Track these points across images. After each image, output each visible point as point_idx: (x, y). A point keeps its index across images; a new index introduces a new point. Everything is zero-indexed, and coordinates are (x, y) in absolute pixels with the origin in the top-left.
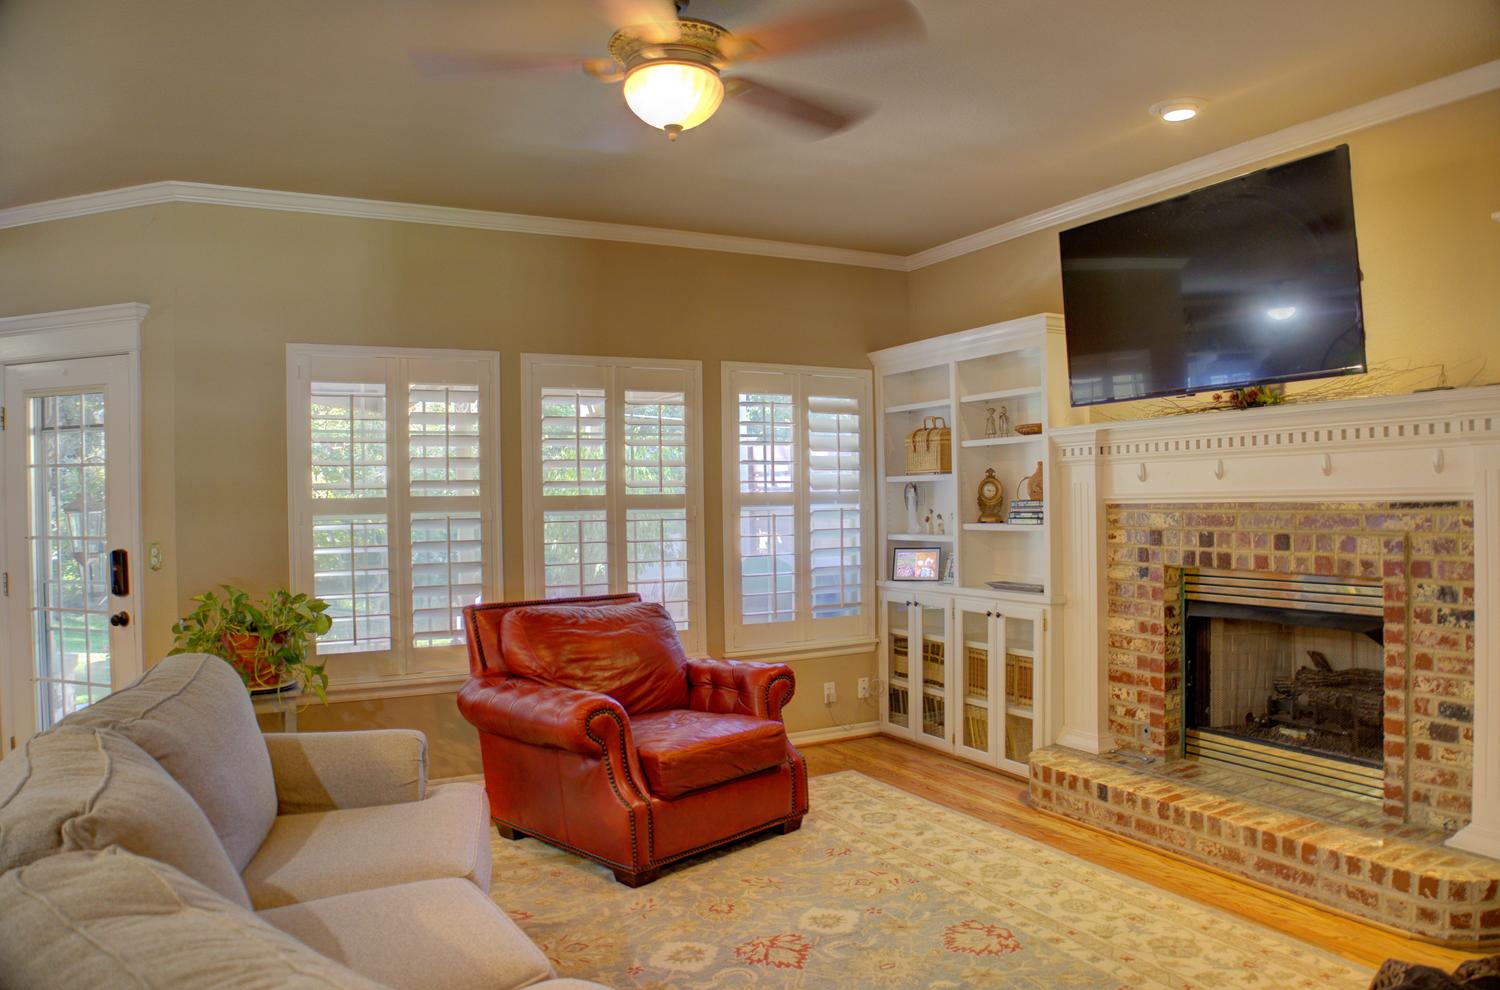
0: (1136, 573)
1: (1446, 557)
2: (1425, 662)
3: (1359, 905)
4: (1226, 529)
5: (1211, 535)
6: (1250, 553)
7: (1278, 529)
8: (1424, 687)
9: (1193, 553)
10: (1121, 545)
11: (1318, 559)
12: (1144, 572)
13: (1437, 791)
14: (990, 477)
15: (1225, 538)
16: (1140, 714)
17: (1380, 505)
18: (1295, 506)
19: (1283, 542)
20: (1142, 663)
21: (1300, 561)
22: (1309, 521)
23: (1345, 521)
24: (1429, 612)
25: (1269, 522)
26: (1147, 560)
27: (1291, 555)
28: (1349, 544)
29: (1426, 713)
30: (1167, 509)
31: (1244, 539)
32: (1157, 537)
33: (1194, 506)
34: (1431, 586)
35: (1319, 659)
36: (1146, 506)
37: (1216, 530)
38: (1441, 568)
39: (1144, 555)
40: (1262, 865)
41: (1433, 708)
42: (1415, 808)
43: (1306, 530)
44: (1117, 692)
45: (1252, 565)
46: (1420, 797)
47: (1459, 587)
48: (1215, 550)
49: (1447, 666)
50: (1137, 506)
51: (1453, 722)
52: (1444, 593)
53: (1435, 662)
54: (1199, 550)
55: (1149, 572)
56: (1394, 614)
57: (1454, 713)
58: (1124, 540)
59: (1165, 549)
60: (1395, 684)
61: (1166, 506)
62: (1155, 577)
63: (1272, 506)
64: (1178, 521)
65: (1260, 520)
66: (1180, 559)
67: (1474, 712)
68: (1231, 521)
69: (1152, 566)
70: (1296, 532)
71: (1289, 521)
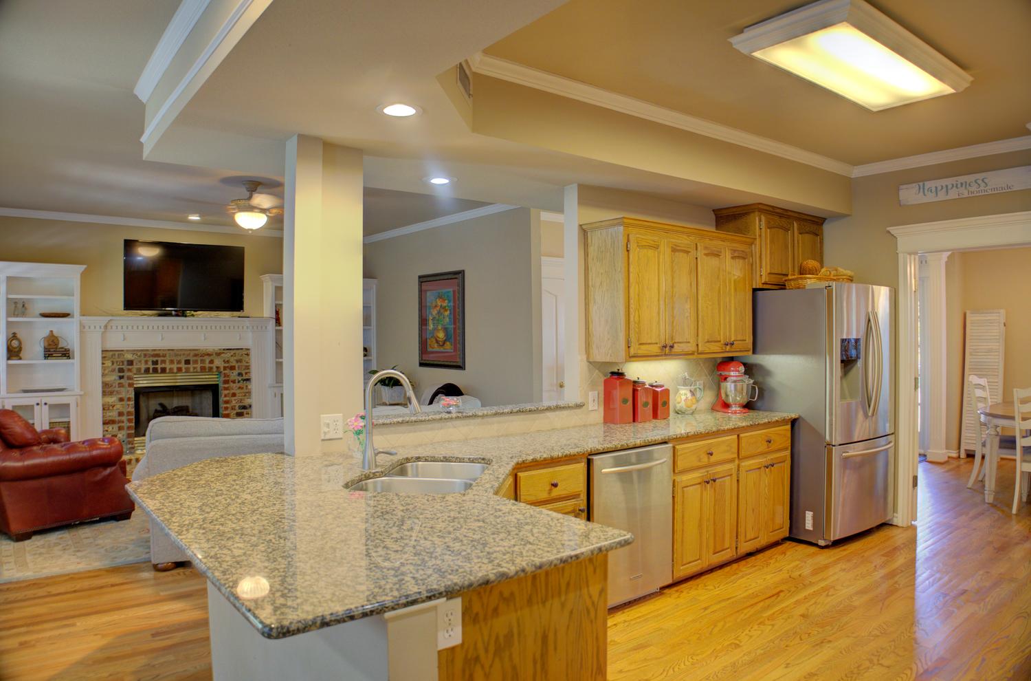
0: (117, 378)
1: (239, 364)
2: (234, 395)
4: (163, 358)
5: (157, 361)
6: (175, 366)
7: (183, 359)
8: (234, 402)
9: (149, 368)
10: (108, 367)
11: (201, 367)
12: (121, 377)
14: (14, 336)
15: (164, 362)
16: (120, 435)
17: (220, 349)
18: (190, 350)
19: (187, 362)
20: (121, 414)
21: (194, 368)
22: (196, 355)
23: (209, 355)
24: (235, 380)
25: (180, 355)
26: (123, 372)
27: (191, 366)
28: (211, 362)
29: (235, 410)
30: (134, 352)
31: (172, 362)
32: (130, 363)
33: (147, 350)
34: (236, 372)
35: (161, 405)
36: (123, 351)
37: (160, 359)
38: (239, 367)
39: (121, 370)
41: (236, 408)
43: (195, 358)
44: (106, 429)
45: (175, 370)
47: (243, 372)
48: (159, 366)
49: (241, 395)
50: (117, 351)
51: (243, 410)
52: (240, 374)
53: (238, 395)
54: (152, 367)
55: (125, 377)
56: (226, 382)
57: (244, 407)
58: (110, 364)
59: (135, 367)
60: (227, 402)
61: (134, 350)
62: (129, 378)
63: (181, 350)
64: (140, 356)
65: (176, 355)
66: (143, 371)
67: (250, 406)
68: (164, 356)
69: (126, 374)
70: (192, 359)
71: (189, 355)
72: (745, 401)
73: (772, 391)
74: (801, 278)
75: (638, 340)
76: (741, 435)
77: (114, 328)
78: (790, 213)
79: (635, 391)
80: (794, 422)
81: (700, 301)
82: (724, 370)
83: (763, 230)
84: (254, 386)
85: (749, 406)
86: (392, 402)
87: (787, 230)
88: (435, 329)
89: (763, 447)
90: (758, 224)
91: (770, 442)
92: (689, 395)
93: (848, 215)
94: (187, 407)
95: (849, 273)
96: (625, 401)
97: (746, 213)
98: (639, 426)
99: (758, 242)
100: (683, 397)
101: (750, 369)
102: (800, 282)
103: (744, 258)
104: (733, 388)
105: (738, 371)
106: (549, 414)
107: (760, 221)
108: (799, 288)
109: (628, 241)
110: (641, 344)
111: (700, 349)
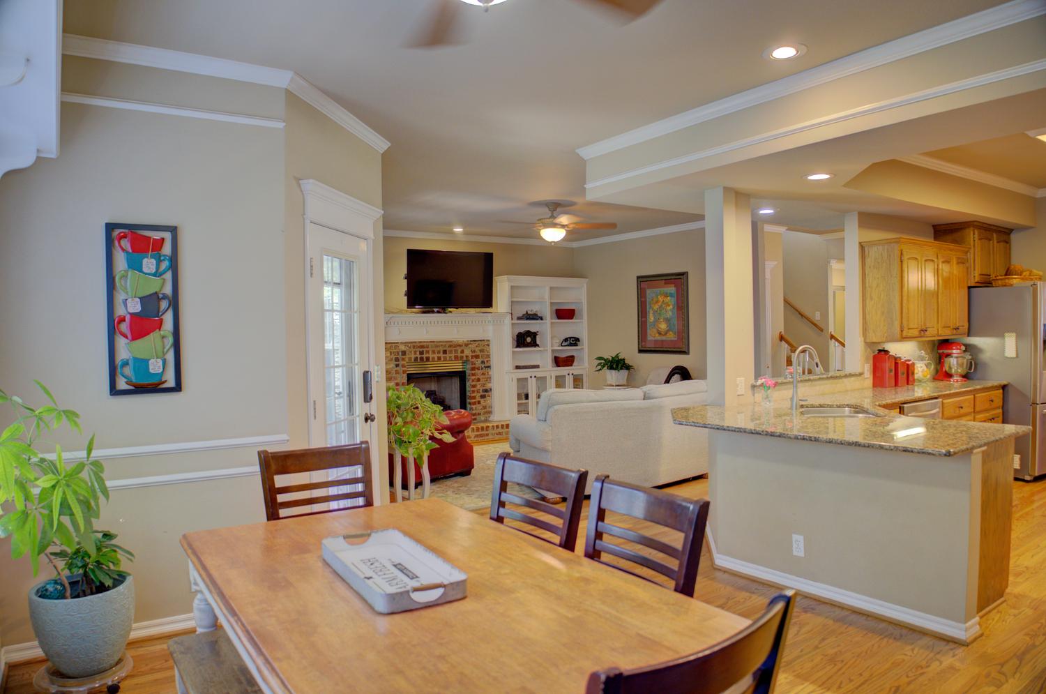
0: (394, 366)
1: (482, 353)
2: (479, 380)
3: (499, 436)
4: (426, 349)
5: (423, 351)
6: (436, 356)
7: (441, 349)
8: (479, 386)
9: (417, 357)
10: (388, 357)
11: (455, 356)
12: (397, 366)
13: (482, 412)
15: (428, 352)
17: (468, 341)
18: (447, 342)
19: (445, 352)
21: (450, 357)
22: (450, 346)
23: (460, 346)
24: (479, 367)
25: (439, 346)
26: (398, 361)
27: (448, 355)
28: (462, 351)
29: (479, 392)
30: (406, 344)
31: (434, 352)
32: (404, 353)
33: (415, 342)
34: (480, 360)
36: (398, 343)
38: (482, 356)
39: (397, 360)
40: (476, 436)
41: (481, 391)
42: (478, 417)
43: (450, 349)
45: (436, 359)
46: (479, 414)
47: (485, 360)
48: (424, 356)
49: (484, 380)
50: (394, 343)
51: (485, 393)
52: (483, 362)
53: (481, 380)
54: (419, 356)
55: (400, 365)
56: (473, 369)
57: (486, 391)
58: (389, 355)
59: (407, 357)
60: (474, 386)
61: (406, 342)
62: (403, 366)
63: (441, 342)
64: (410, 348)
65: (436, 346)
66: (413, 360)
67: (491, 390)
68: (428, 347)
69: (401, 363)
70: (448, 349)
71: (445, 346)
72: (964, 373)
73: (985, 365)
74: (1008, 278)
75: (908, 326)
76: (976, 395)
77: (392, 324)
78: (992, 227)
79: (896, 364)
80: (1004, 387)
81: (940, 297)
82: (946, 349)
83: (976, 241)
84: (495, 372)
85: (966, 377)
86: (617, 384)
87: (990, 240)
88: (657, 321)
89: (987, 406)
90: (972, 236)
91: (992, 401)
92: (925, 368)
93: (1032, 228)
94: (435, 391)
95: (1041, 273)
96: (891, 371)
97: (961, 229)
98: (899, 389)
99: (972, 251)
100: (920, 370)
101: (969, 348)
102: (1007, 281)
103: (963, 263)
104: (955, 363)
105: (960, 349)
106: (845, 380)
107: (974, 234)
108: (1005, 286)
109: (902, 254)
110: (909, 329)
111: (940, 332)
